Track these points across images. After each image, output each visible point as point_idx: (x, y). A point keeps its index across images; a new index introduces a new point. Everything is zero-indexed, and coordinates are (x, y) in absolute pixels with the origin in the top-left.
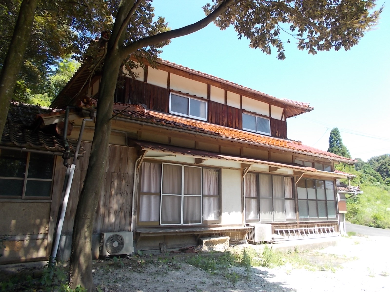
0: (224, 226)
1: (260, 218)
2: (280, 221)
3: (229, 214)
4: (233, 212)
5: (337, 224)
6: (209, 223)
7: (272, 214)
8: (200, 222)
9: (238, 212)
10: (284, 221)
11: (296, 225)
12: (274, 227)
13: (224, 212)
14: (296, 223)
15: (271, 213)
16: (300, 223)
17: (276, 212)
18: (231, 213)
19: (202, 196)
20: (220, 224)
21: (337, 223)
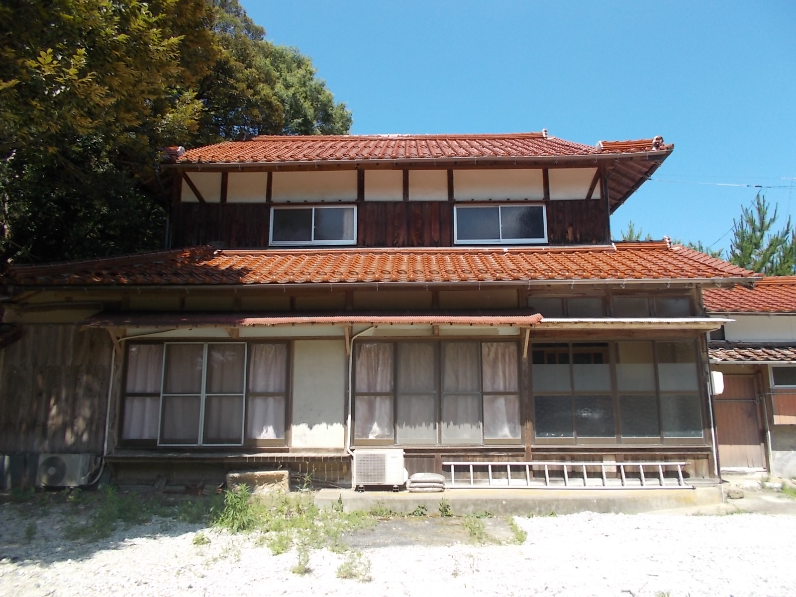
0: (295, 450)
1: (395, 436)
2: (461, 445)
3: (311, 428)
4: (320, 423)
5: (708, 455)
6: (259, 443)
7: (435, 428)
8: (239, 441)
9: (335, 424)
10: (476, 445)
11: (522, 453)
12: (442, 456)
13: (298, 424)
14: (523, 450)
15: (432, 425)
16: (533, 450)
17: (448, 424)
18: (316, 427)
19: (244, 395)
20: (286, 447)
21: (709, 453)
